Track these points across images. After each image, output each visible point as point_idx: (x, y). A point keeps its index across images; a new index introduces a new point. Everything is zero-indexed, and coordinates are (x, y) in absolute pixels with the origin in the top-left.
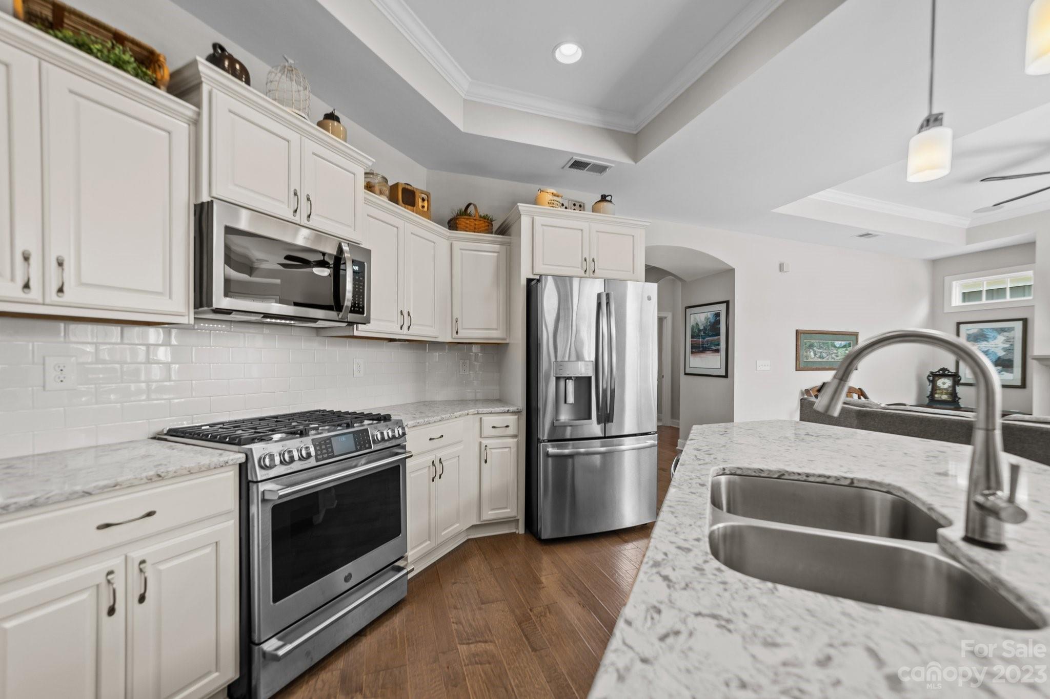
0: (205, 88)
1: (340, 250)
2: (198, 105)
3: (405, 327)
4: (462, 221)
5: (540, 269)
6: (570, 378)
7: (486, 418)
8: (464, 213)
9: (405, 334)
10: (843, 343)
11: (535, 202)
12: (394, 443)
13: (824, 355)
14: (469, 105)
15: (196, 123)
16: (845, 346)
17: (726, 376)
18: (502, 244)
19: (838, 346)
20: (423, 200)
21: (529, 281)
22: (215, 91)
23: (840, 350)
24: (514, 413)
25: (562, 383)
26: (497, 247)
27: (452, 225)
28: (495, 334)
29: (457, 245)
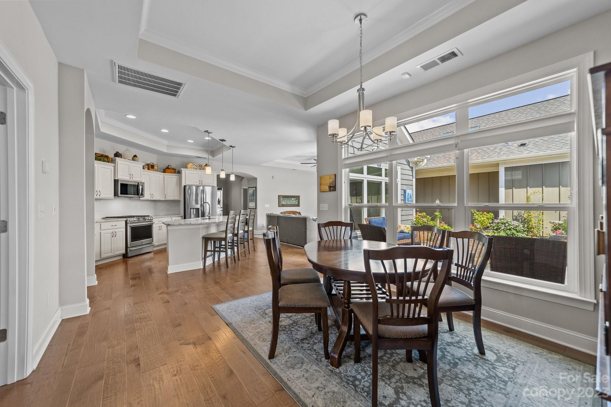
0: (117, 161)
1: (138, 183)
2: (115, 163)
3: (152, 197)
4: (167, 170)
5: (188, 183)
6: (194, 208)
7: (173, 218)
8: (168, 168)
9: (152, 199)
10: (295, 199)
11: (186, 167)
12: (151, 220)
13: (288, 202)
14: (168, 146)
15: (115, 167)
16: (295, 200)
17: (256, 209)
18: (178, 176)
19: (293, 200)
20: (156, 167)
21: (184, 186)
22: (118, 161)
23: (294, 201)
24: (180, 217)
25: (192, 210)
26: (177, 177)
27: (164, 171)
28: (177, 198)
29: (166, 176)
